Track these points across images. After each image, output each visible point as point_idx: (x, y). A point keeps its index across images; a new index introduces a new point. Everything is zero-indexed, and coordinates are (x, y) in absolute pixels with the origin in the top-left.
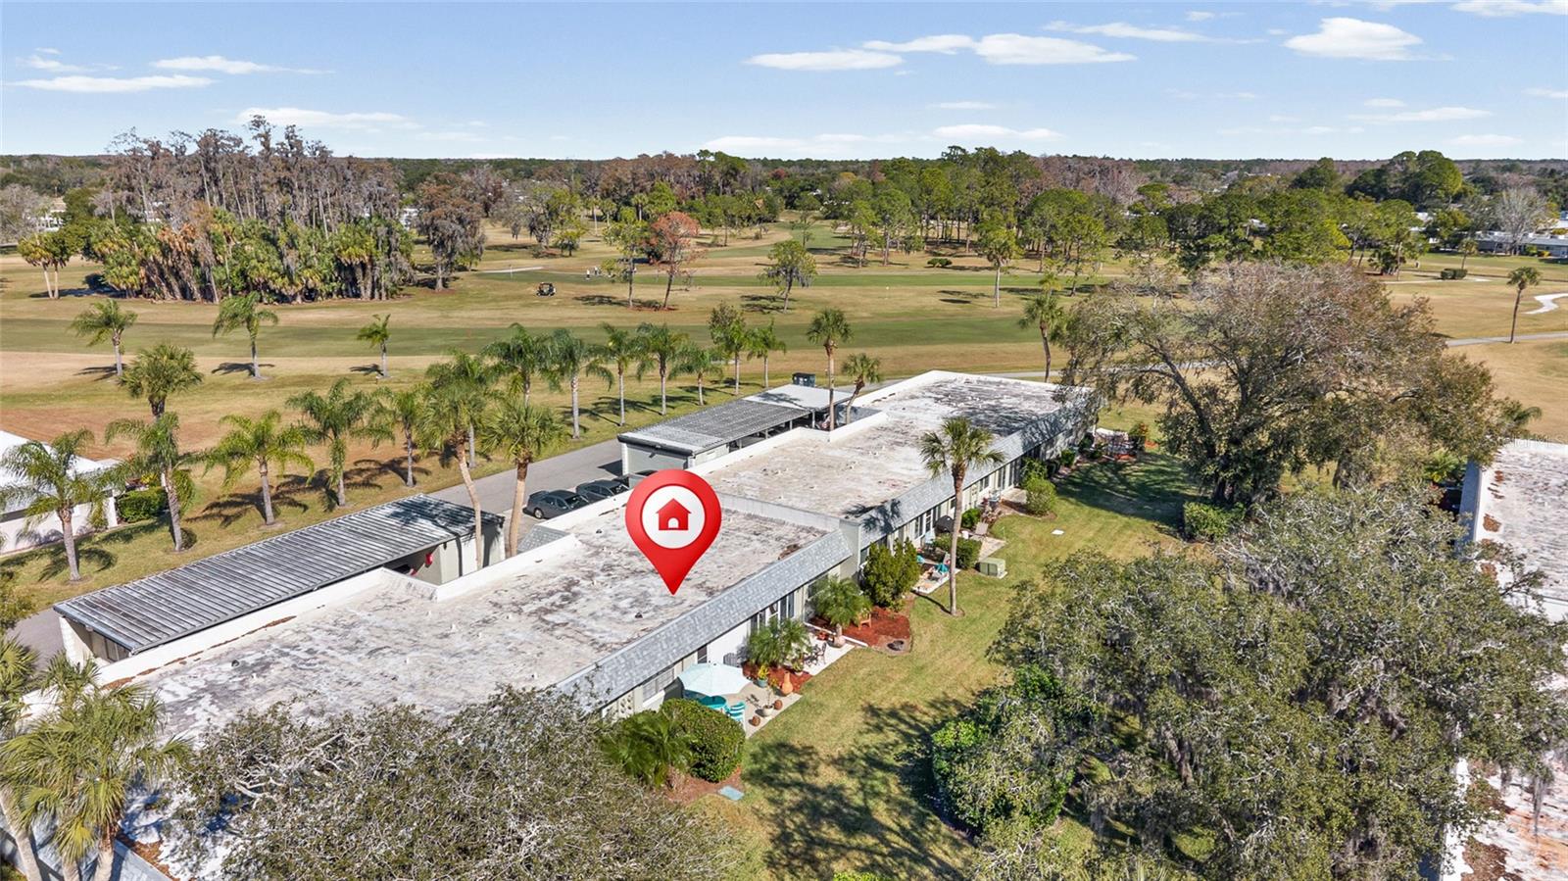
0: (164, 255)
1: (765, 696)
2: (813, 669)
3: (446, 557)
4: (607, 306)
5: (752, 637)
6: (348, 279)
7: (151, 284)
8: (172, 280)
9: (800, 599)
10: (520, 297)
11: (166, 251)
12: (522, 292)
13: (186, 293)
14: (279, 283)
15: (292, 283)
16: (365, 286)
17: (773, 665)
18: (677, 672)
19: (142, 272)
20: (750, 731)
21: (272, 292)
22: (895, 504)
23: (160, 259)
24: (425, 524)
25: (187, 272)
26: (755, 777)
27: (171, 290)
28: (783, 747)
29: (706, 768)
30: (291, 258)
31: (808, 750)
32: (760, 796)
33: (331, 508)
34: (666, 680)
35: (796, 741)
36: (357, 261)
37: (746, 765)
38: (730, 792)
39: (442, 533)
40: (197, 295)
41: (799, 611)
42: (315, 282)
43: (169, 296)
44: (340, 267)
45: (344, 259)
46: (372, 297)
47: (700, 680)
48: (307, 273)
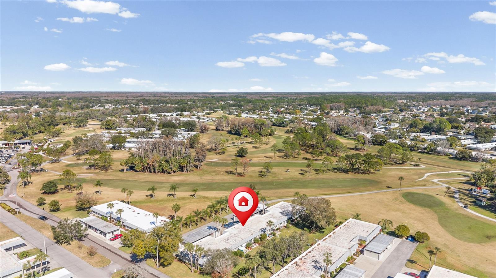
0: (148, 165)
1: (248, 250)
2: (253, 248)
3: (214, 234)
4: (231, 175)
5: (247, 244)
6: (181, 169)
7: (144, 170)
8: (148, 169)
9: (253, 240)
10: (214, 171)
11: (148, 164)
12: (215, 170)
13: (151, 172)
14: (169, 171)
15: (172, 170)
16: (185, 169)
17: (249, 247)
18: (239, 248)
19: (142, 167)
20: (245, 253)
21: (168, 172)
22: (266, 228)
23: (147, 166)
24: (211, 230)
25: (152, 168)
26: (245, 257)
27: (148, 171)
28: (248, 255)
29: (241, 256)
30: (172, 166)
31: (250, 255)
32: (245, 259)
33: (197, 225)
34: (238, 248)
35: (250, 254)
36: (184, 166)
37: (244, 256)
38: (243, 258)
39: (213, 231)
40: (153, 172)
41: (253, 241)
42: (176, 170)
43: (147, 172)
44: (180, 166)
45: (181, 165)
46: (186, 172)
47: (241, 248)
48: (174, 168)
